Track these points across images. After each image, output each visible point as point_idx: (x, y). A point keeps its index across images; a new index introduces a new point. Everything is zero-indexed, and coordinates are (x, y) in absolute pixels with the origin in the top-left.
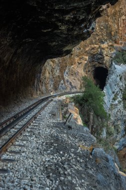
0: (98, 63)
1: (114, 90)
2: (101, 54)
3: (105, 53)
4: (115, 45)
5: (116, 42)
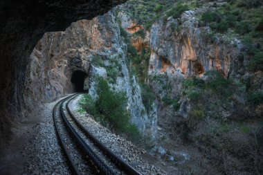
0: (76, 66)
3: (82, 57)
4: (91, 50)
5: (91, 48)
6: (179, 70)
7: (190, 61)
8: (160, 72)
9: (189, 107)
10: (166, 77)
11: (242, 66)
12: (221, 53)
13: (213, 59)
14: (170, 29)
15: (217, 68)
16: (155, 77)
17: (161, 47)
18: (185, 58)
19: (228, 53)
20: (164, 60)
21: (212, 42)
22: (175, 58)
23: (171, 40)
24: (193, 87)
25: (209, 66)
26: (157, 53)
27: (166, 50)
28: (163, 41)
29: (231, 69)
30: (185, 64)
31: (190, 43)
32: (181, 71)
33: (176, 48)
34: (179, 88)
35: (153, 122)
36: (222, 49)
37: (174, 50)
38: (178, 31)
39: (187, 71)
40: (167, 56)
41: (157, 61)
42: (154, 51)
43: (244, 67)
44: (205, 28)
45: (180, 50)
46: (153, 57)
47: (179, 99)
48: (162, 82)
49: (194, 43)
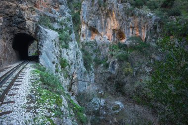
0: (18, 28)
1: (53, 60)
2: (21, 17)
3: (26, 16)
4: (36, 8)
5: (35, 6)
6: (106, 37)
7: (114, 29)
8: (90, 39)
9: (116, 66)
10: (95, 43)
11: (156, 32)
12: (139, 23)
13: (133, 28)
14: (97, 5)
15: (136, 34)
16: (87, 43)
17: (91, 19)
18: (110, 28)
19: (145, 23)
20: (93, 30)
21: (132, 15)
22: (102, 28)
23: (98, 14)
24: (119, 50)
25: (129, 33)
26: (87, 25)
27: (95, 22)
28: (92, 15)
29: (147, 35)
30: (110, 33)
31: (114, 16)
32: (107, 38)
33: (103, 20)
34: (107, 51)
35: (92, 80)
36: (141, 20)
37: (101, 22)
38: (105, 6)
39: (111, 38)
40: (95, 26)
41: (88, 31)
42: (84, 23)
43: (157, 34)
44: (127, 4)
45: (106, 22)
46: (84, 28)
47: (107, 59)
48: (92, 47)
49: (118, 15)
